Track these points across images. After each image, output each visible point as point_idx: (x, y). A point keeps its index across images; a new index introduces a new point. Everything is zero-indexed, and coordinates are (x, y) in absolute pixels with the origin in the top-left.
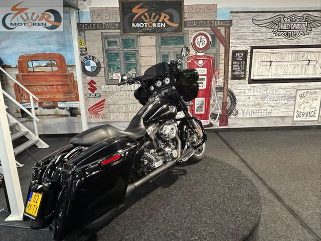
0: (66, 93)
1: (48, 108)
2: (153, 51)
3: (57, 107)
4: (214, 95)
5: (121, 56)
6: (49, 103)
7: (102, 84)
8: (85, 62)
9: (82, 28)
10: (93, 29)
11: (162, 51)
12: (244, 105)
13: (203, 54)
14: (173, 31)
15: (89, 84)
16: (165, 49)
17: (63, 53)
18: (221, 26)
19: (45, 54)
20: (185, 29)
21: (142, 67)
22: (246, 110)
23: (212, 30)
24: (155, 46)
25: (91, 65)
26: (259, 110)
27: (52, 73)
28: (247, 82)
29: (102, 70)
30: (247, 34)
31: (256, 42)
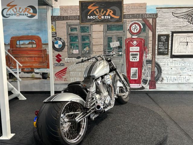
0: (40, 63)
1: (28, 72)
2: (102, 34)
3: (34, 72)
4: (145, 66)
5: (80, 38)
6: (29, 69)
7: (66, 57)
8: (55, 42)
9: (54, 19)
10: (61, 20)
11: (108, 35)
12: (168, 74)
13: (137, 37)
14: (116, 21)
15: (57, 57)
16: (110, 34)
17: (40, 35)
18: (149, 18)
19: (28, 36)
20: (124, 20)
21: (93, 46)
22: (169, 78)
23: (143, 20)
24: (103, 31)
25: (59, 44)
26: (179, 78)
27: (32, 49)
28: (170, 57)
29: (66, 47)
30: (169, 23)
31: (176, 29)
